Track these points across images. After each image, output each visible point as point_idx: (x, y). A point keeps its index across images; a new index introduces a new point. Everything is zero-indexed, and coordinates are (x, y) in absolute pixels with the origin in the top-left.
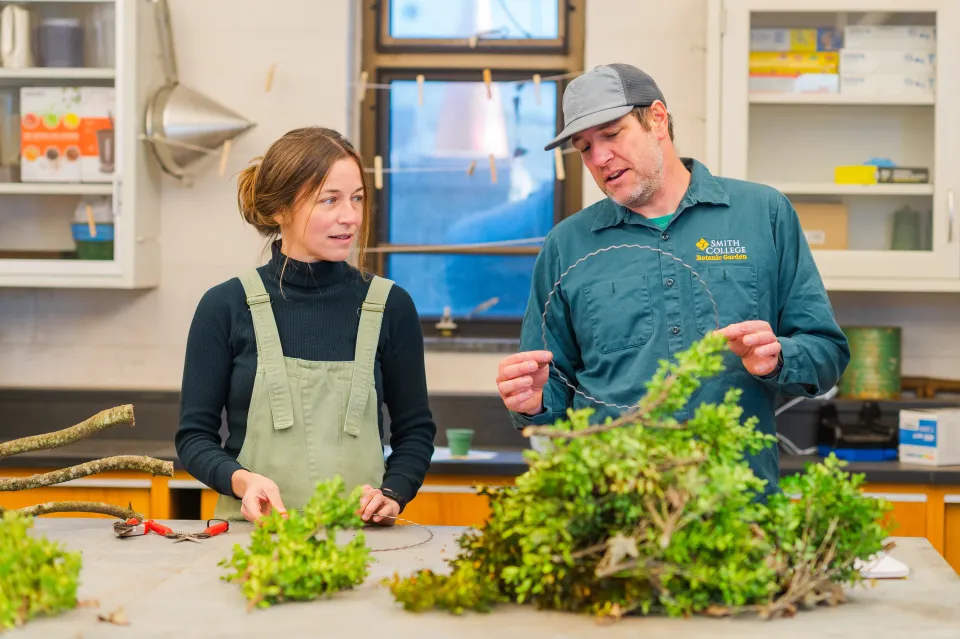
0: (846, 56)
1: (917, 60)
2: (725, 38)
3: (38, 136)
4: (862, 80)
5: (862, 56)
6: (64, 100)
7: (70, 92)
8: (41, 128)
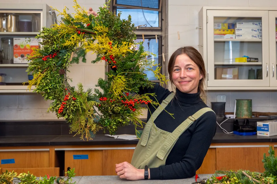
0: (237, 29)
1: (255, 31)
2: (208, 24)
3: (18, 51)
4: (241, 36)
5: (241, 30)
6: (26, 41)
7: (28, 39)
8: (20, 49)
